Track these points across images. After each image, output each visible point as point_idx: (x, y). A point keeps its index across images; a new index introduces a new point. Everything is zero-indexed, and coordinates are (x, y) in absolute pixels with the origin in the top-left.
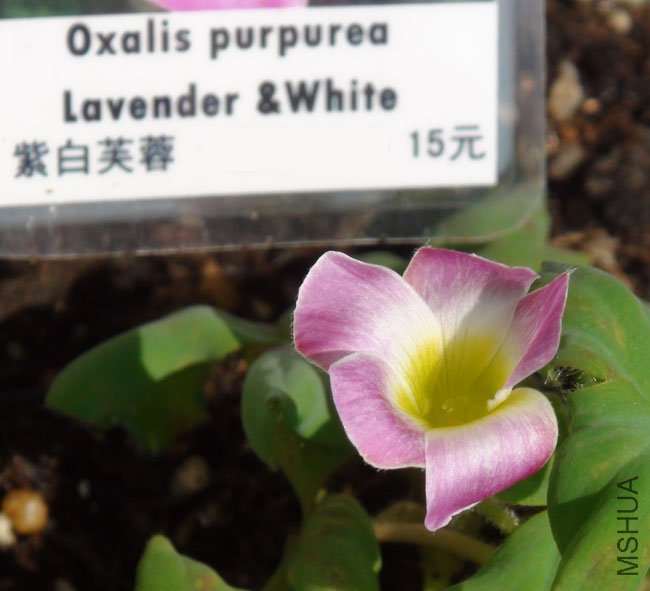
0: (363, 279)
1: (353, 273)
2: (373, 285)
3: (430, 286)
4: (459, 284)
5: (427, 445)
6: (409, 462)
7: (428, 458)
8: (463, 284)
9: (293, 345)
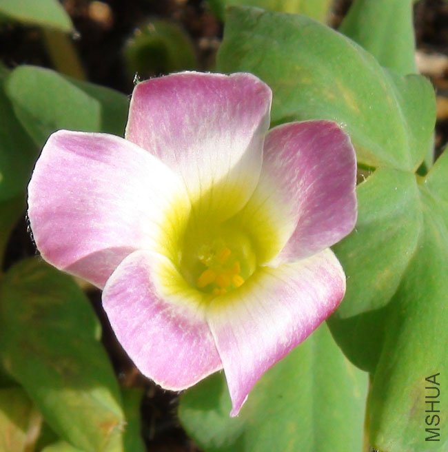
0: (93, 158)
1: (82, 154)
2: (107, 162)
3: (159, 138)
4: (191, 129)
5: (216, 339)
6: (207, 370)
7: (223, 356)
8: (196, 130)
9: (39, 253)
